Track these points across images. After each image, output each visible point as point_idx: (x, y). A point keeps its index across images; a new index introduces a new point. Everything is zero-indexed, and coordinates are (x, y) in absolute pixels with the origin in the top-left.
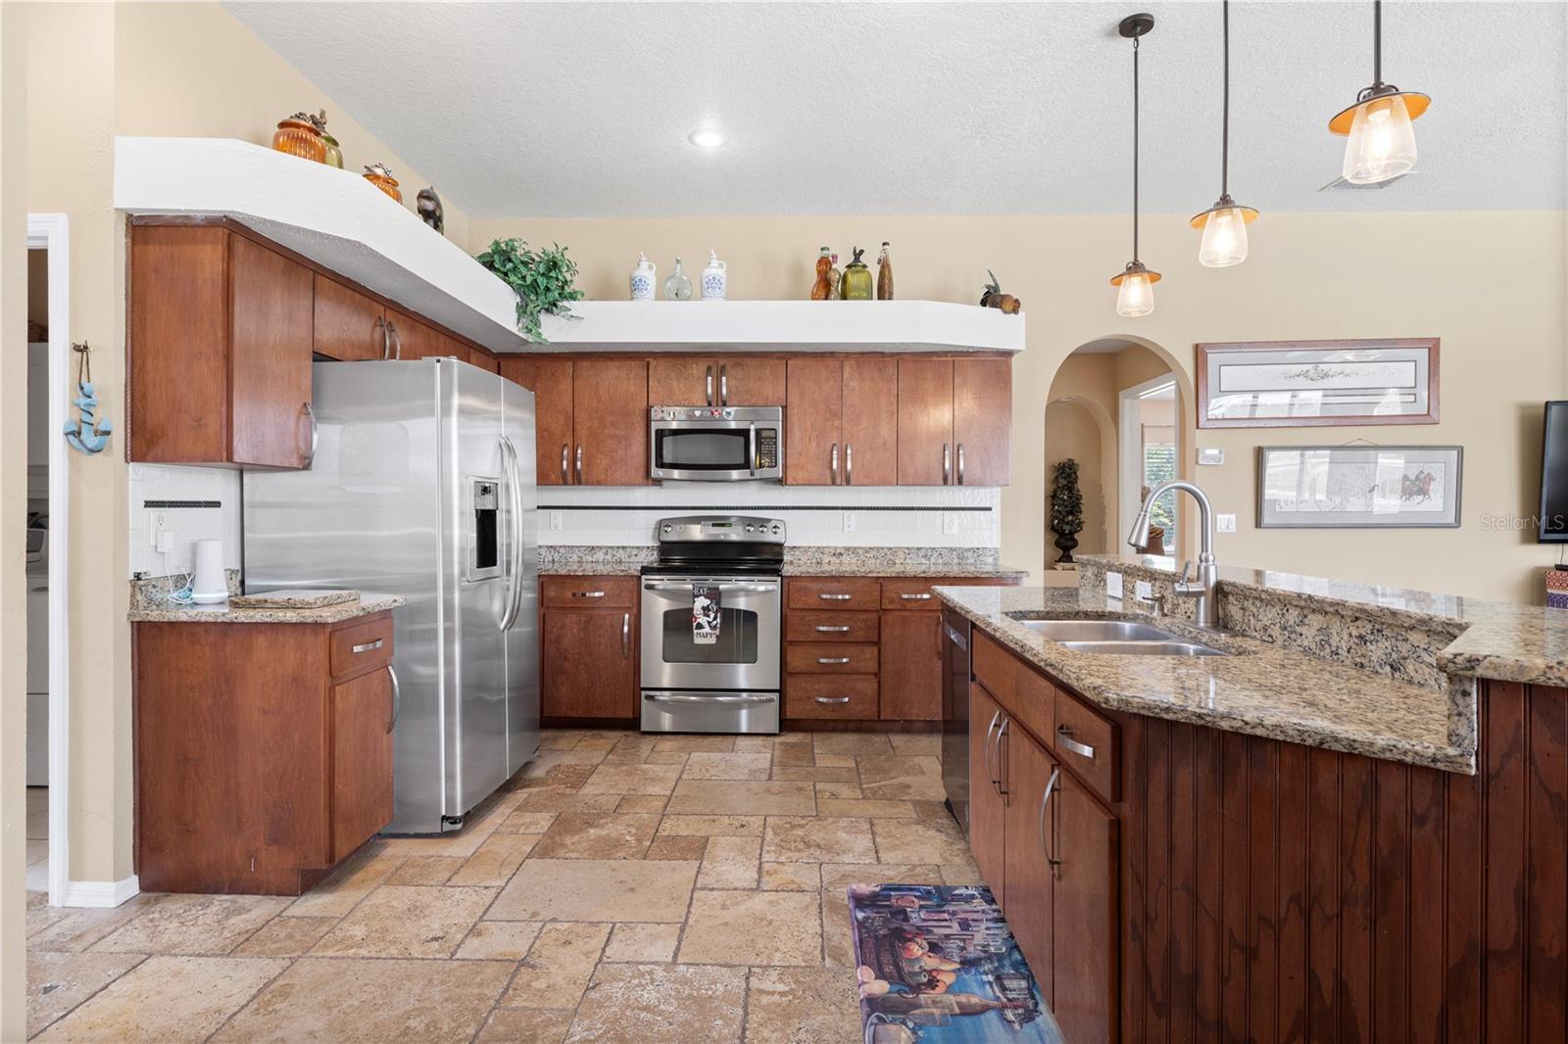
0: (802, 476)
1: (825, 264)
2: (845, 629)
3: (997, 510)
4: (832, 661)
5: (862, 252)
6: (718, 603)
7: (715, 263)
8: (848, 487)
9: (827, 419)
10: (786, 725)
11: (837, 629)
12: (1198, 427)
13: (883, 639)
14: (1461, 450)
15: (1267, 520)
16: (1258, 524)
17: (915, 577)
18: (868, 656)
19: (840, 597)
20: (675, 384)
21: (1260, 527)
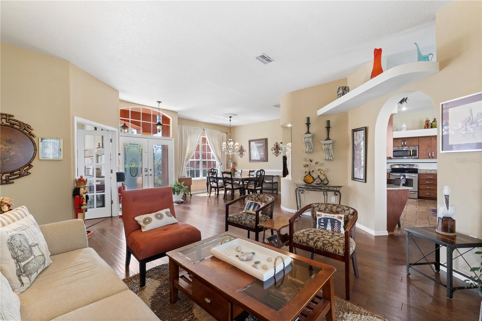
0: (422, 157)
1: (427, 121)
4: (429, 188)
5: (436, 119)
6: (405, 177)
7: (404, 125)
8: (432, 159)
9: (428, 148)
10: (419, 197)
19: (431, 177)
20: (395, 143)
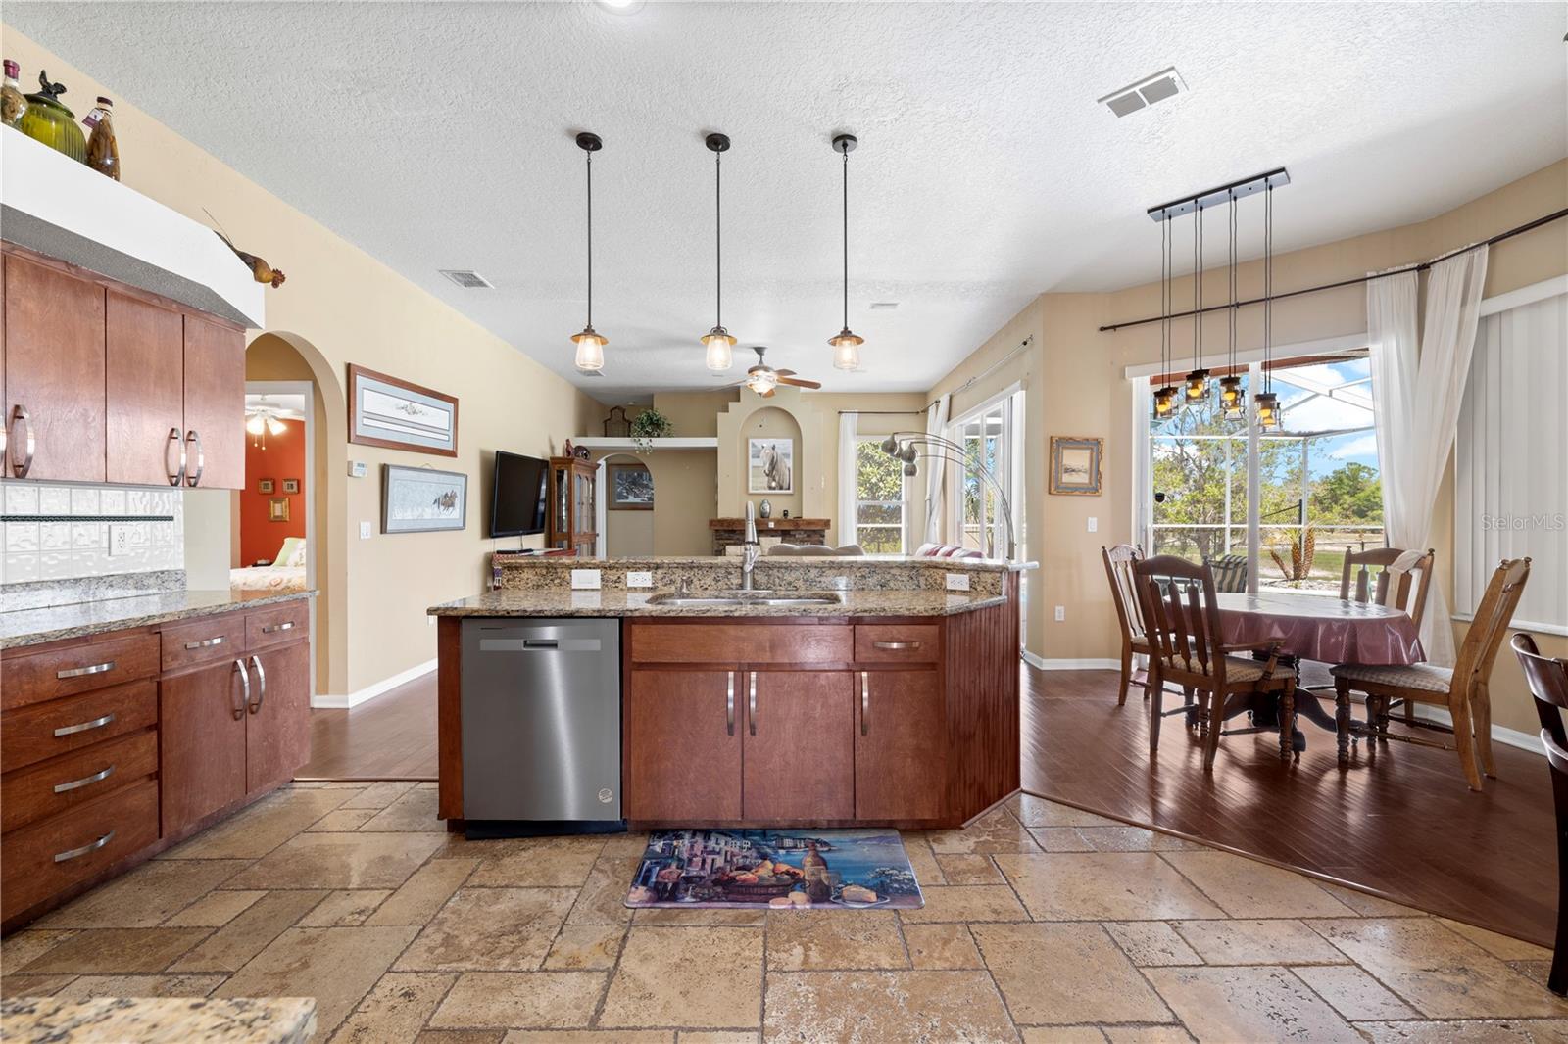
2: (102, 722)
3: (179, 517)
4: (77, 784)
5: (58, 87)
8: (19, 484)
11: (86, 726)
12: (349, 441)
13: (165, 717)
14: (466, 477)
15: (390, 527)
16: (383, 530)
17: (210, 614)
18: (143, 750)
19: (93, 670)
21: (386, 532)
